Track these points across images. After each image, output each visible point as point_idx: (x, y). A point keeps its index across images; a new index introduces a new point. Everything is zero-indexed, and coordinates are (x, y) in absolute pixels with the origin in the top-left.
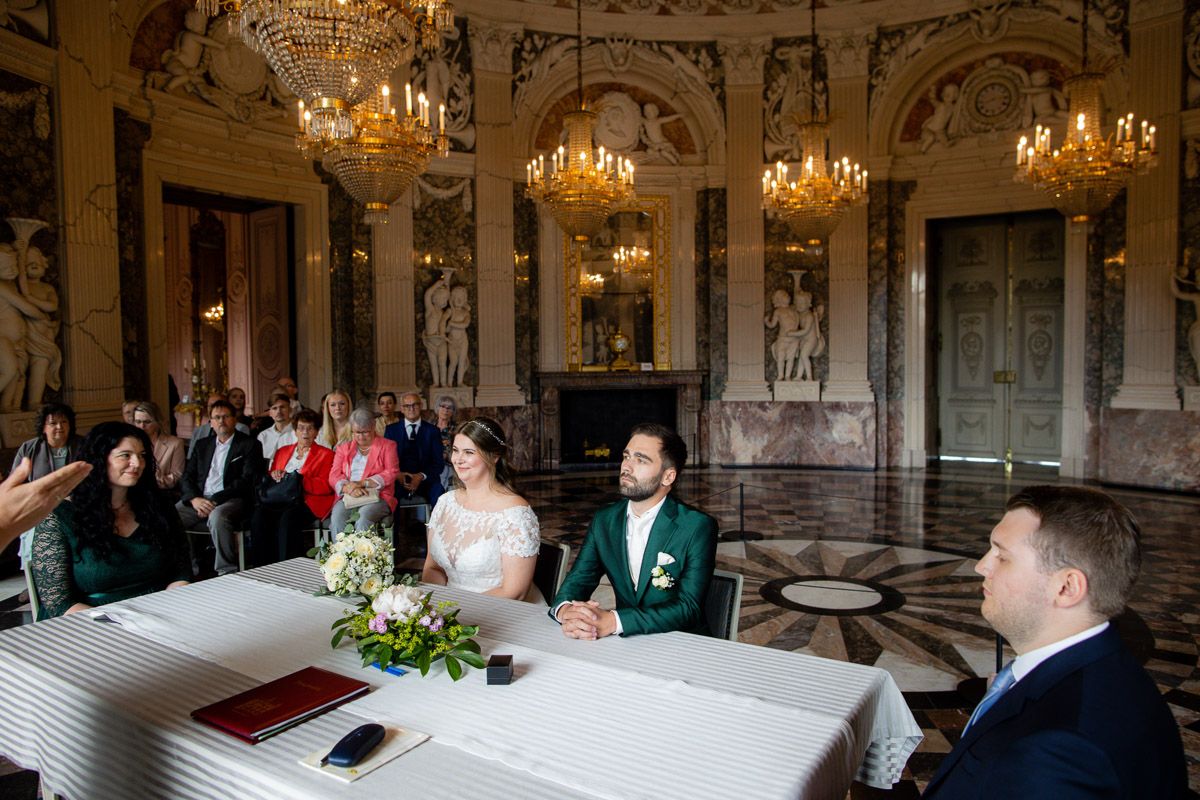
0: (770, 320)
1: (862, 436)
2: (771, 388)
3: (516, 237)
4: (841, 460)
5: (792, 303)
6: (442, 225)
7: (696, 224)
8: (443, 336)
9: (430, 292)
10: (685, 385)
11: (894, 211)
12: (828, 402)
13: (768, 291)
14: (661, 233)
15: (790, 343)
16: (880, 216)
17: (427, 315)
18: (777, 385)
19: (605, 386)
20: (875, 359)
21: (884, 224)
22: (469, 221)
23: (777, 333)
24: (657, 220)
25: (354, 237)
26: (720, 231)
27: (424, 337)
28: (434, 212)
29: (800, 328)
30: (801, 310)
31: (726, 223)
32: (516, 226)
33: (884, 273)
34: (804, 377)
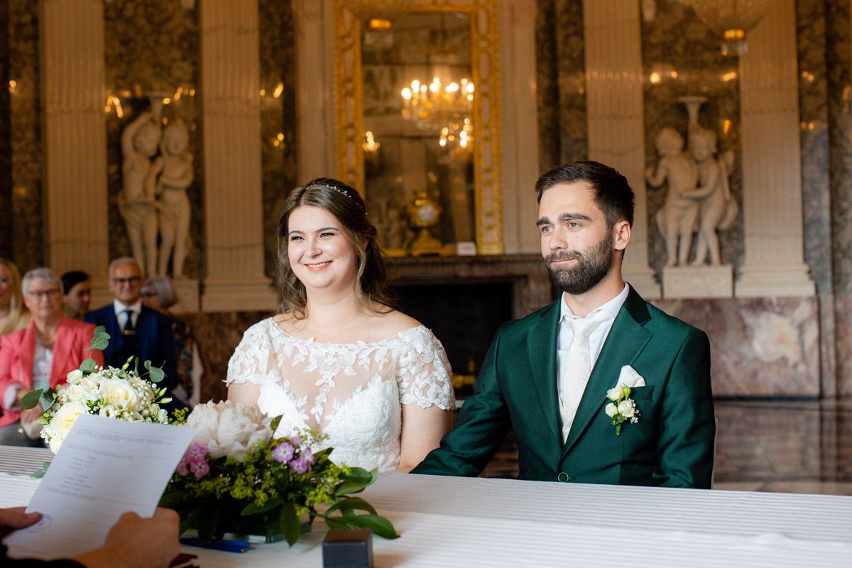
0: (655, 175)
1: (798, 348)
2: (658, 279)
3: (262, 49)
4: (770, 383)
5: (686, 147)
6: (148, 28)
7: (537, 32)
8: (151, 198)
9: (130, 131)
10: (525, 277)
11: (833, 9)
12: (746, 299)
13: (650, 131)
14: (483, 44)
15: (685, 208)
16: (814, 15)
17: (127, 166)
18: (668, 273)
19: (403, 279)
20: (812, 231)
21: (819, 27)
22: (189, 23)
23: (665, 195)
24: (477, 25)
25: (13, 44)
26: (574, 40)
27: (120, 201)
28: (136, 7)
29: (699, 185)
30: (699, 158)
31: (582, 28)
32: (263, 31)
33: (822, 100)
34: (708, 261)
